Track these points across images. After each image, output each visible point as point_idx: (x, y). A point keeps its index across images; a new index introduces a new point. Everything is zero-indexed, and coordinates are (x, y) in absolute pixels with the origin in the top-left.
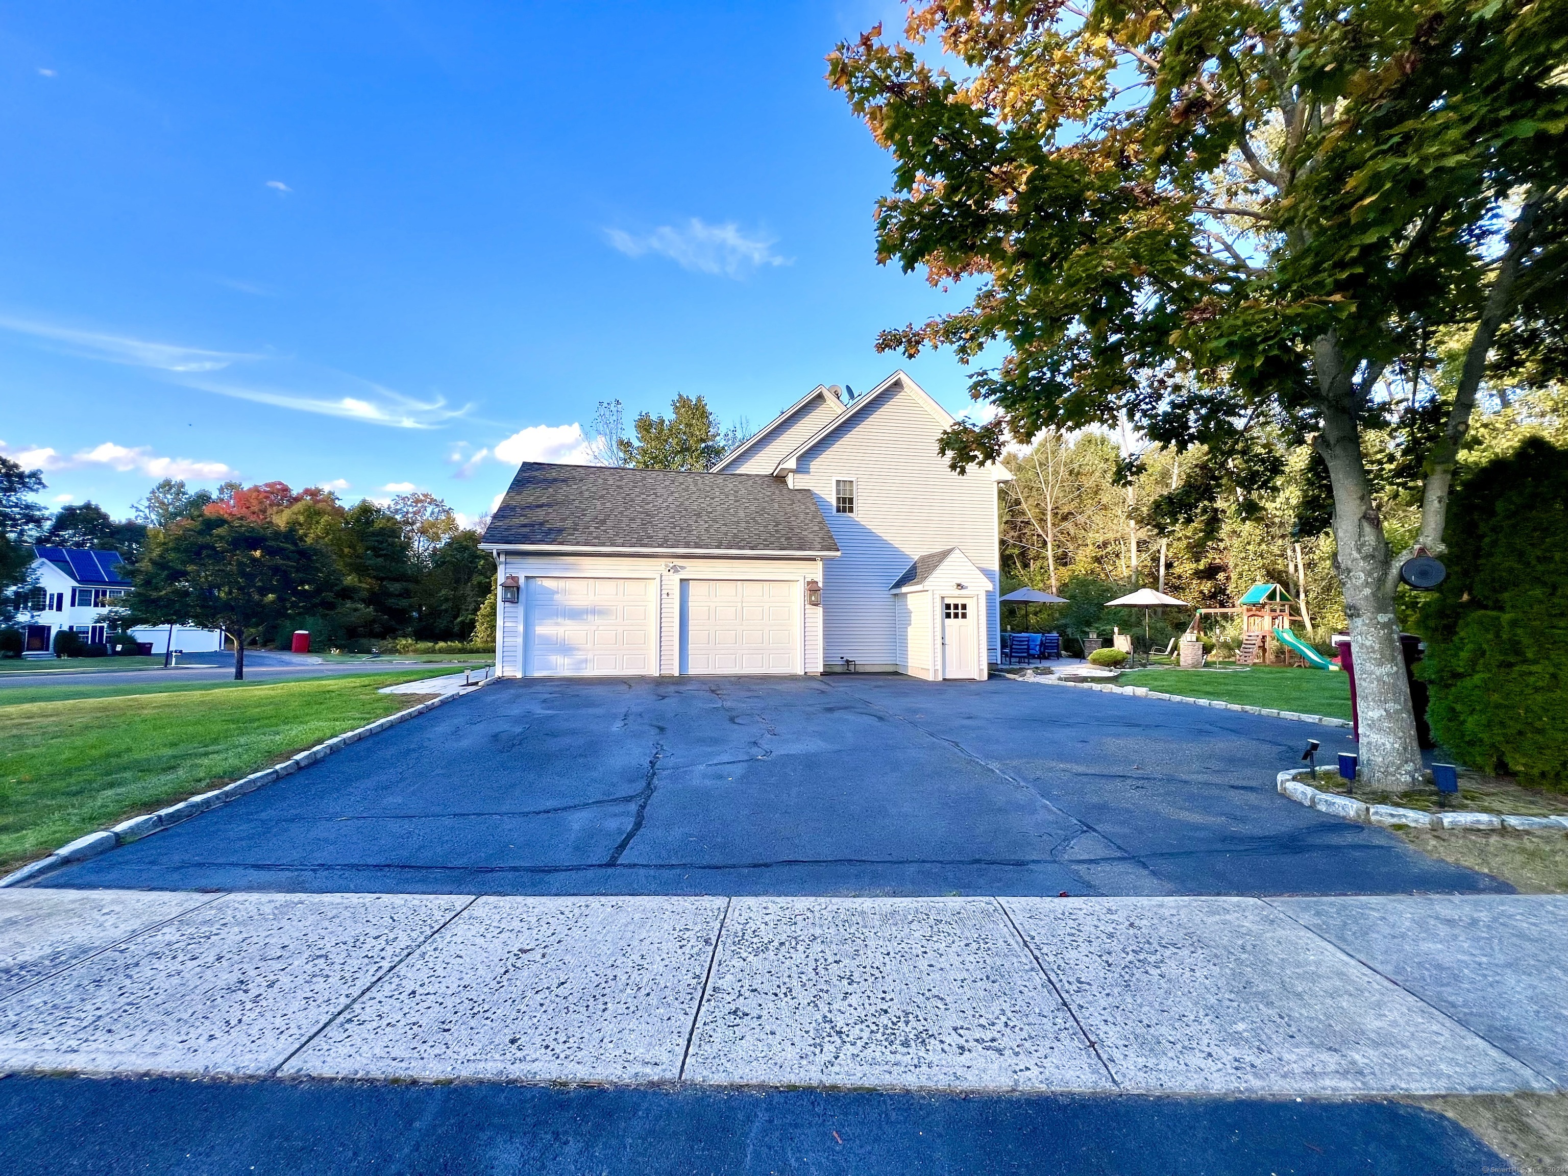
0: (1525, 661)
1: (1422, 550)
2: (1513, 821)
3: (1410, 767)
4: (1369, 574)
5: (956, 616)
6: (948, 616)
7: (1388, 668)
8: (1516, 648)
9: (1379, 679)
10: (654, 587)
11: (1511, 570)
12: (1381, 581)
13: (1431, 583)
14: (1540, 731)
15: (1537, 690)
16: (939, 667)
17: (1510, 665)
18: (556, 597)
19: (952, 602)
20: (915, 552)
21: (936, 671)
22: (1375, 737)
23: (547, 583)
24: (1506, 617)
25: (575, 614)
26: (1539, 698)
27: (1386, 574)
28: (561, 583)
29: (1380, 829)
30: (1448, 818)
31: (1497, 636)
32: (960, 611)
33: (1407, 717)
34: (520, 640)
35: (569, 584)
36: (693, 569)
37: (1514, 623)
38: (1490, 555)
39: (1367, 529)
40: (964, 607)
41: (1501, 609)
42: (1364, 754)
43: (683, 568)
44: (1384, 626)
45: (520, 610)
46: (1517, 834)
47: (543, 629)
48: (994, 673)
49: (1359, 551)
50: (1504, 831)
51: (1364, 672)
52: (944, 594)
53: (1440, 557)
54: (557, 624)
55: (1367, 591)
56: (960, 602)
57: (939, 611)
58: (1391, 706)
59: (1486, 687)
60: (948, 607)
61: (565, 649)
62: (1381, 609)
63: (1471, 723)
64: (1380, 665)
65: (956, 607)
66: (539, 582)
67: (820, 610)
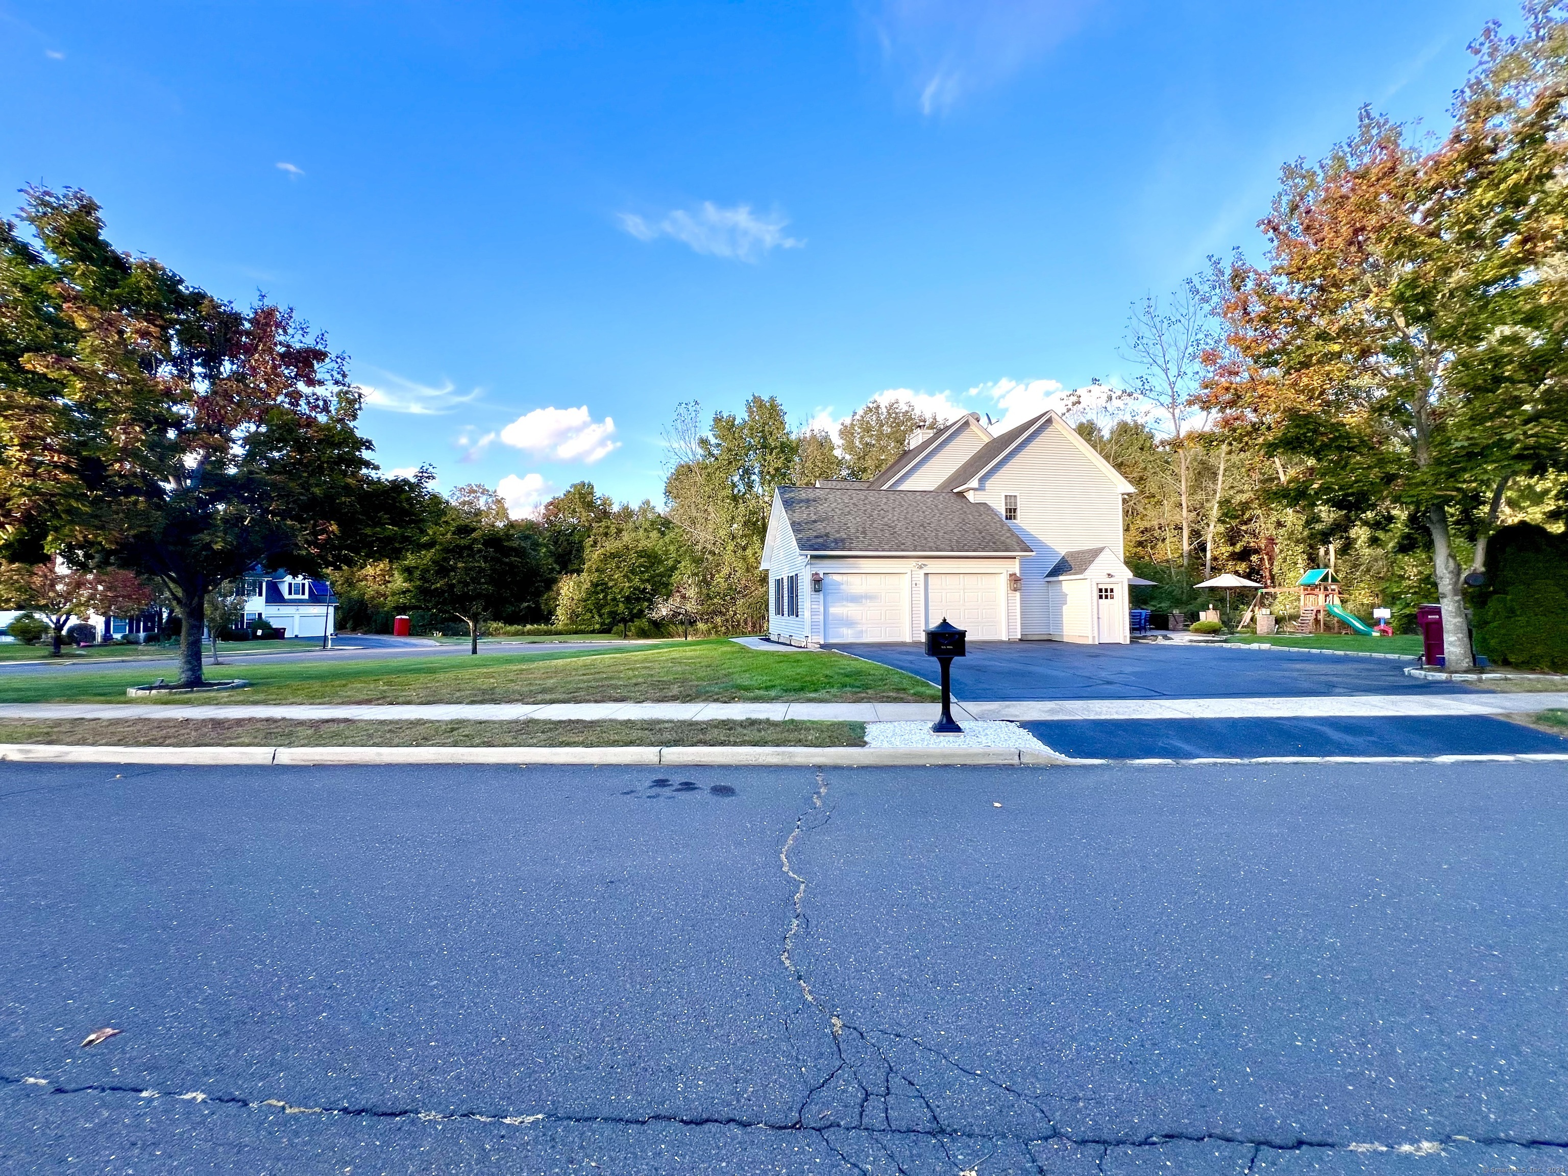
0: (1517, 616)
1: (1475, 570)
2: (1509, 676)
3: (1467, 660)
4: (1451, 579)
5: (1106, 597)
6: (1101, 597)
7: (1459, 619)
8: (1512, 611)
9: (1455, 624)
10: (908, 576)
11: (1511, 578)
12: (1456, 583)
13: (1478, 584)
14: (1522, 644)
15: (1521, 627)
16: (1096, 635)
17: (1510, 617)
18: (842, 587)
19: (1103, 587)
20: (1062, 548)
21: (1094, 637)
22: (1452, 649)
23: (835, 577)
24: (1509, 597)
25: (855, 599)
26: (1522, 631)
27: (1458, 579)
28: (845, 577)
29: (1457, 682)
30: (1484, 676)
31: (1505, 605)
32: (1109, 594)
33: (1466, 640)
34: (822, 617)
35: (850, 577)
36: (933, 566)
37: (1512, 600)
38: (1502, 571)
39: (1451, 560)
40: (1112, 590)
41: (1507, 594)
42: (1446, 655)
43: (925, 565)
44: (1457, 601)
45: (821, 594)
46: (1510, 679)
47: (836, 610)
48: (1133, 640)
49: (1446, 569)
50: (1506, 679)
51: (1447, 621)
52: (1099, 581)
53: (1482, 573)
54: (844, 606)
55: (1450, 587)
56: (1109, 587)
57: (1096, 594)
58: (1460, 635)
59: (1498, 627)
60: (1101, 590)
61: (849, 623)
62: (1456, 595)
63: (1493, 642)
64: (1455, 617)
65: (1106, 591)
66: (830, 576)
67: (1018, 594)
